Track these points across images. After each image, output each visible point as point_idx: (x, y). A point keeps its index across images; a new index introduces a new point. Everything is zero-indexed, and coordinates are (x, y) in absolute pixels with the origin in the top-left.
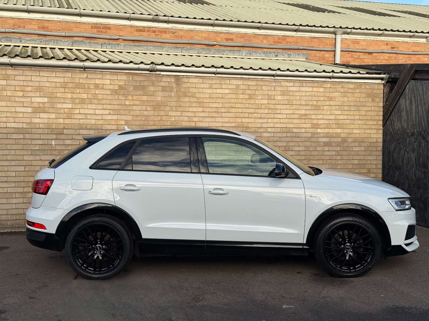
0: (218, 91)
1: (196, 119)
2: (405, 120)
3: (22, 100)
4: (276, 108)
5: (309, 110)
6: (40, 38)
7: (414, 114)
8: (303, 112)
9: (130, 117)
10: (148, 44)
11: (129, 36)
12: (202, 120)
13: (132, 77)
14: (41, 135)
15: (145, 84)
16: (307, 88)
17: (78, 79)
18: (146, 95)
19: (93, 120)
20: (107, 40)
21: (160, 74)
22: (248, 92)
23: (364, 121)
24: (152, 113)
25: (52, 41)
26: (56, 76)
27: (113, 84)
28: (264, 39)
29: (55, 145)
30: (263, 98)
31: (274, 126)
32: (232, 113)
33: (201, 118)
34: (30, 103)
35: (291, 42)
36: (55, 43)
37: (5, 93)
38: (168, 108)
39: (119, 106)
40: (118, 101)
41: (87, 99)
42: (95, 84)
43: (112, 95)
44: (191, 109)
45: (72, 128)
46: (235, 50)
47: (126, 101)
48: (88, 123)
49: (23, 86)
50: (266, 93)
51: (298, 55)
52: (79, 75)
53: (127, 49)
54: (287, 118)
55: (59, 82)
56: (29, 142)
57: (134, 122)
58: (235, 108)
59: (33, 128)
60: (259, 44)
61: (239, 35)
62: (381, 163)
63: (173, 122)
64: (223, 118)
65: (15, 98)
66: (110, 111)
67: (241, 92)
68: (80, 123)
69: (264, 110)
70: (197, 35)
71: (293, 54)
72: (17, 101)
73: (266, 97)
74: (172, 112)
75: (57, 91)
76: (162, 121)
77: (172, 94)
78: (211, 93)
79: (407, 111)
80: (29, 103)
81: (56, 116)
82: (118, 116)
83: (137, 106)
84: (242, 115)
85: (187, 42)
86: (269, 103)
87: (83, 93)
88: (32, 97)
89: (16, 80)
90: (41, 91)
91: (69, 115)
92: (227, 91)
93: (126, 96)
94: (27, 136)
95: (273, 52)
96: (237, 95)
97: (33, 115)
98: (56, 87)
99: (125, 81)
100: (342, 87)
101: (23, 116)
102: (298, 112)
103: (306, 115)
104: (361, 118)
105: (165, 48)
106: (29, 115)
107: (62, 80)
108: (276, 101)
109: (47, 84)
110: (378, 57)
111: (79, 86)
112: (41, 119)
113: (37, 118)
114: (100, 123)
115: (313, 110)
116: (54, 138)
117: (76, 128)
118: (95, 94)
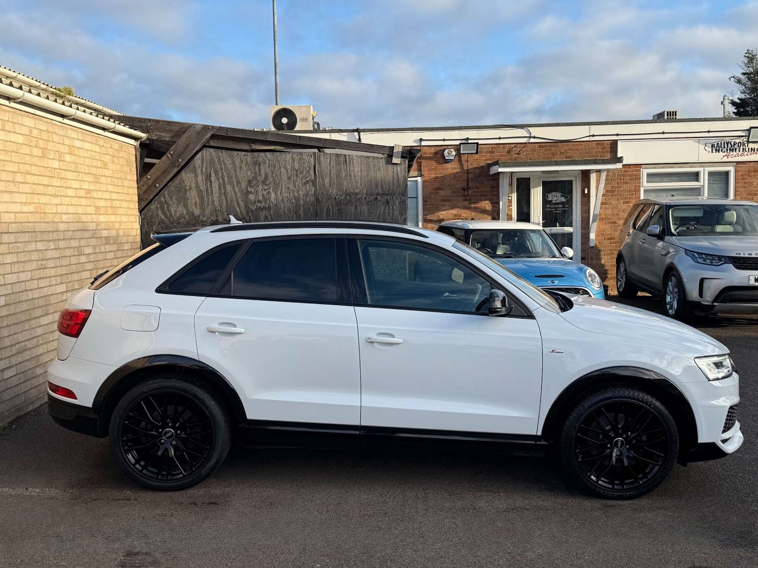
0: (12, 137)
2: (196, 203)
5: (92, 182)
7: (216, 195)
22: (41, 144)
30: (54, 157)
31: (67, 211)
32: (29, 185)
50: (57, 147)
54: (76, 197)
64: (21, 194)
67: (33, 142)
73: (57, 156)
78: (5, 141)
79: (200, 191)
84: (39, 190)
86: (60, 168)
96: (30, 148)
102: (84, 186)
103: (90, 191)
104: (126, 197)
108: (66, 164)
115: (95, 184)
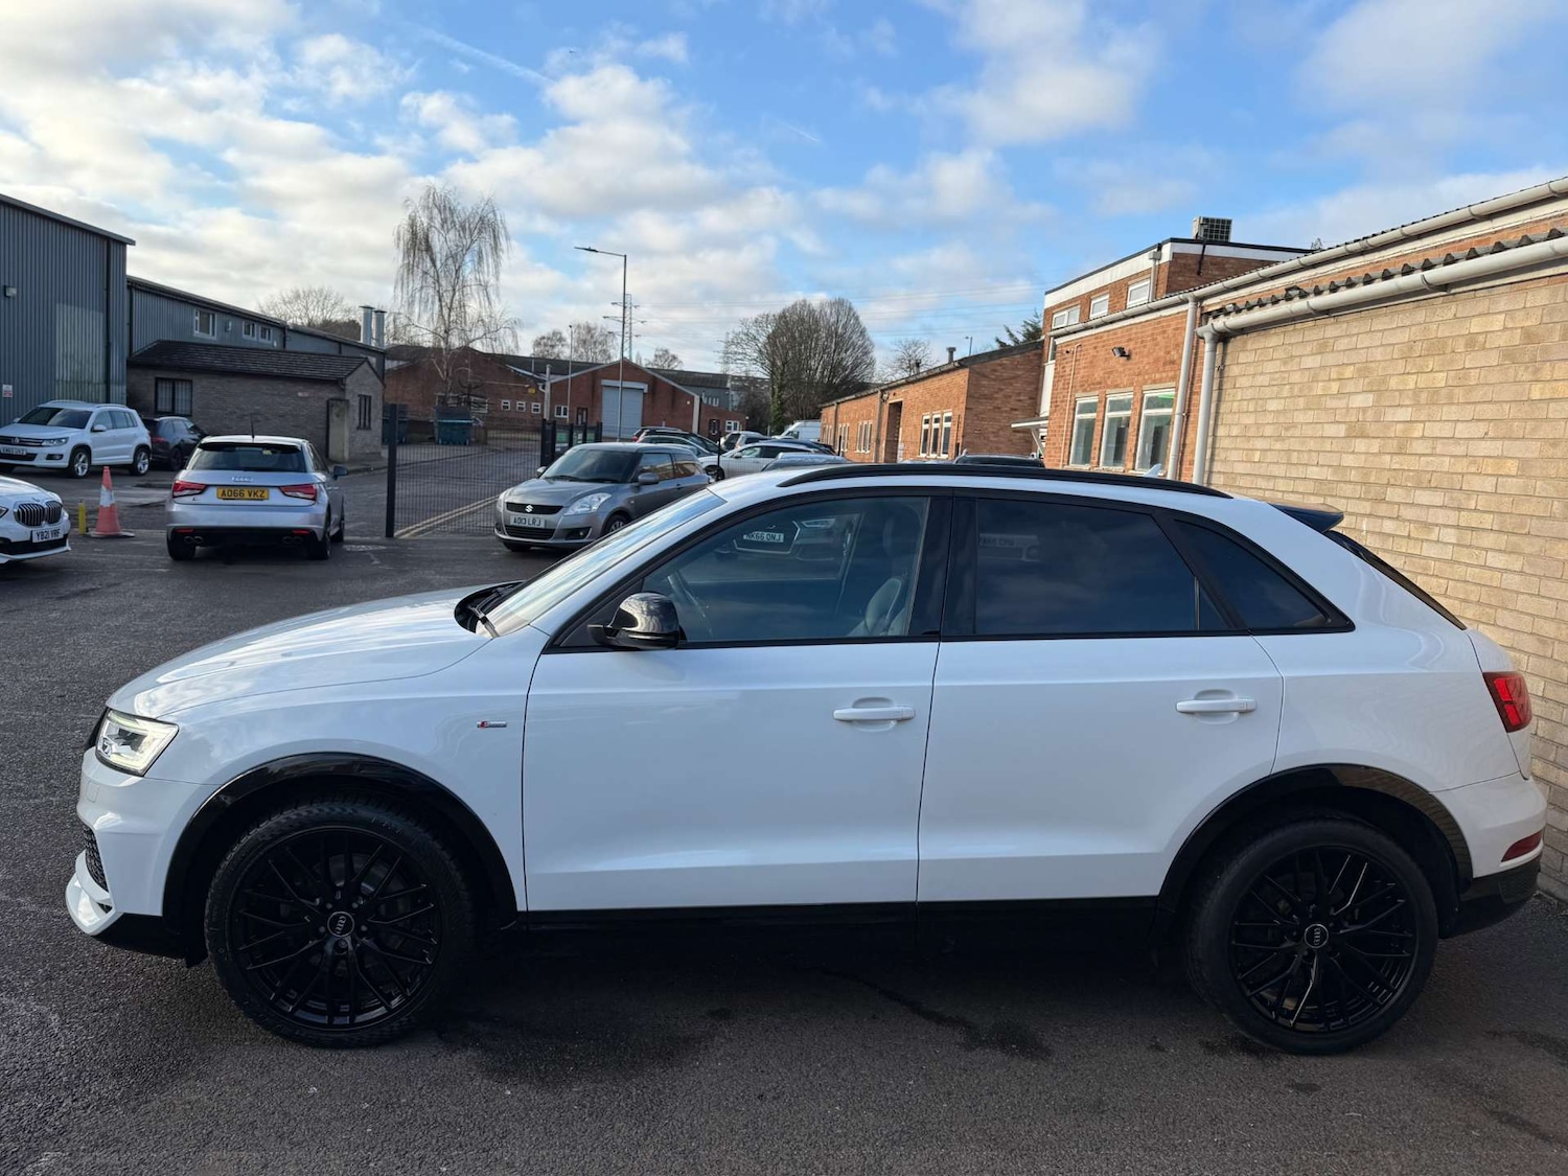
3: (1335, 403)
9: (1534, 447)
19: (1446, 458)
26: (1398, 327)
27: (1511, 326)
29: (1367, 532)
37: (1315, 389)
39: (1513, 405)
40: (1514, 388)
41: (1443, 390)
42: (1468, 337)
43: (1501, 367)
47: (1533, 387)
48: (1434, 469)
49: (1343, 364)
55: (1400, 343)
65: (1326, 401)
66: (1489, 427)
68: (1420, 468)
72: (1328, 409)
75: (1392, 372)
80: (1344, 410)
81: (1379, 447)
82: (1506, 442)
83: (1562, 403)
87: (1440, 368)
88: (1350, 394)
89: (1334, 352)
90: (1367, 375)
91: (1404, 443)
93: (1536, 365)
97: (1345, 445)
98: (1392, 358)
99: (1543, 310)
101: (1331, 447)
106: (1340, 446)
107: (1403, 336)
109: (1379, 354)
111: (1435, 347)
112: (1356, 455)
113: (1351, 453)
114: (1460, 470)
117: (1409, 485)
118: (1463, 372)
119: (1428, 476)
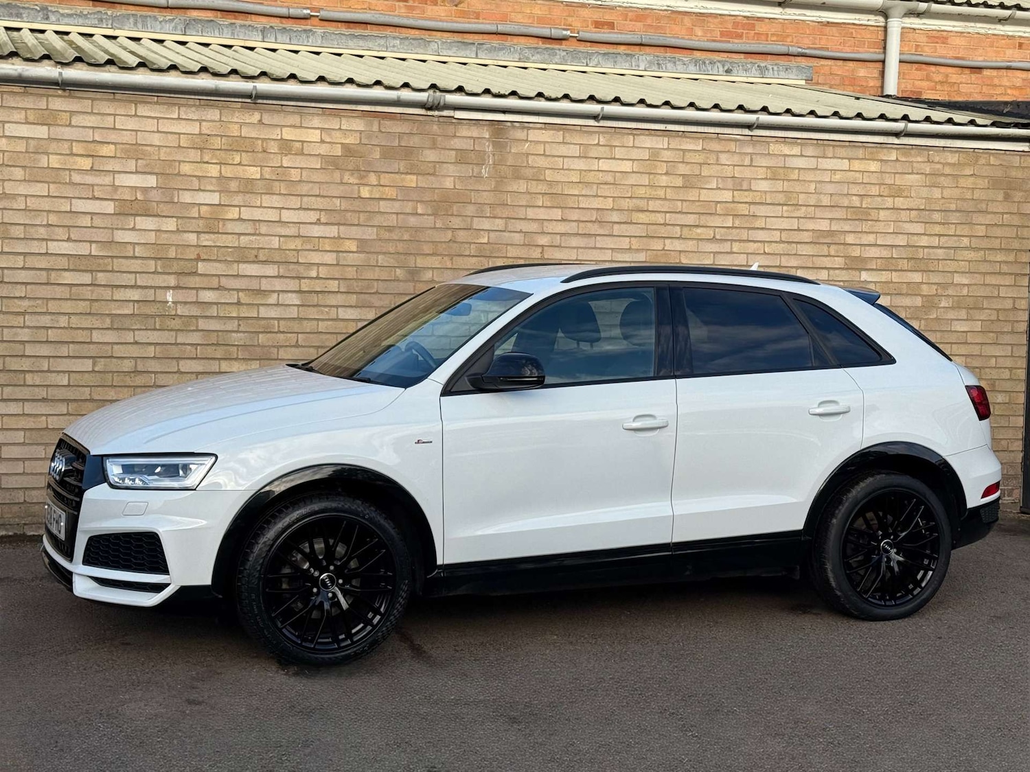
0: (604, 165)
1: (543, 240)
3: (89, 179)
4: (754, 213)
5: (841, 219)
6: (98, 9)
8: (824, 225)
9: (370, 231)
10: (388, 32)
11: (336, 9)
12: (560, 244)
13: (380, 122)
14: (138, 275)
15: (411, 143)
16: (835, 160)
17: (237, 127)
18: (414, 174)
19: (273, 238)
20: (279, 19)
21: (453, 117)
22: (683, 169)
23: (983, 252)
24: (428, 221)
25: (132, 20)
26: (179, 118)
27: (328, 140)
28: (695, 26)
29: (173, 302)
30: (720, 186)
31: (747, 262)
32: (639, 226)
33: (559, 236)
34: (110, 188)
35: (767, 34)
36: (140, 26)
37: (44, 161)
38: (470, 210)
39: (343, 200)
40: (342, 188)
41: (258, 182)
42: (281, 142)
43: (324, 171)
44: (531, 213)
45: (218, 259)
46: (619, 54)
47: (361, 188)
48: (260, 246)
49: (94, 141)
50: (728, 171)
51: (787, 69)
52: (238, 117)
53: (331, 46)
54: (782, 242)
55: (188, 134)
56: (107, 293)
57: (382, 244)
58: (647, 211)
59: (117, 257)
60: (683, 38)
61: (630, 14)
62: (1025, 365)
63: (485, 246)
64: (615, 238)
65: (70, 176)
66: (320, 215)
67: (662, 168)
68: (241, 246)
69: (722, 218)
70: (519, 10)
71: (773, 68)
72: (76, 184)
73: (730, 184)
74: (480, 219)
75: (182, 159)
76: (455, 242)
77: (483, 171)
78: (585, 171)
80: (108, 187)
81: (177, 225)
82: (342, 228)
83: (391, 202)
84: (663, 231)
85: (492, 28)
86: (735, 200)
87: (251, 163)
88: (114, 172)
89: (73, 126)
90: (140, 156)
91: (213, 224)
92: (627, 166)
93: (362, 173)
94: (102, 278)
95: (719, 61)
96: (652, 176)
97: (117, 222)
98: (179, 146)
99: (361, 133)
100: (927, 160)
101: (92, 223)
102: (811, 225)
103: (831, 233)
104: (975, 243)
105: (433, 43)
106: (107, 222)
107: (194, 128)
108: (755, 193)
109: (156, 139)
110: (996, 81)
111: (240, 145)
112: (138, 232)
113: (129, 229)
114: (293, 247)
115: (849, 222)
116: (172, 285)
117: (229, 259)
118: (280, 169)
119: (254, 252)
